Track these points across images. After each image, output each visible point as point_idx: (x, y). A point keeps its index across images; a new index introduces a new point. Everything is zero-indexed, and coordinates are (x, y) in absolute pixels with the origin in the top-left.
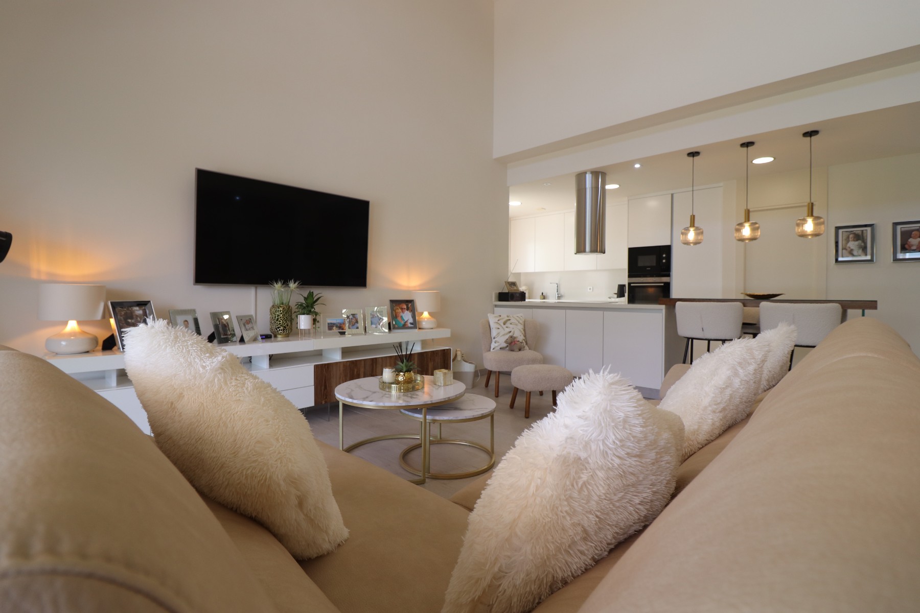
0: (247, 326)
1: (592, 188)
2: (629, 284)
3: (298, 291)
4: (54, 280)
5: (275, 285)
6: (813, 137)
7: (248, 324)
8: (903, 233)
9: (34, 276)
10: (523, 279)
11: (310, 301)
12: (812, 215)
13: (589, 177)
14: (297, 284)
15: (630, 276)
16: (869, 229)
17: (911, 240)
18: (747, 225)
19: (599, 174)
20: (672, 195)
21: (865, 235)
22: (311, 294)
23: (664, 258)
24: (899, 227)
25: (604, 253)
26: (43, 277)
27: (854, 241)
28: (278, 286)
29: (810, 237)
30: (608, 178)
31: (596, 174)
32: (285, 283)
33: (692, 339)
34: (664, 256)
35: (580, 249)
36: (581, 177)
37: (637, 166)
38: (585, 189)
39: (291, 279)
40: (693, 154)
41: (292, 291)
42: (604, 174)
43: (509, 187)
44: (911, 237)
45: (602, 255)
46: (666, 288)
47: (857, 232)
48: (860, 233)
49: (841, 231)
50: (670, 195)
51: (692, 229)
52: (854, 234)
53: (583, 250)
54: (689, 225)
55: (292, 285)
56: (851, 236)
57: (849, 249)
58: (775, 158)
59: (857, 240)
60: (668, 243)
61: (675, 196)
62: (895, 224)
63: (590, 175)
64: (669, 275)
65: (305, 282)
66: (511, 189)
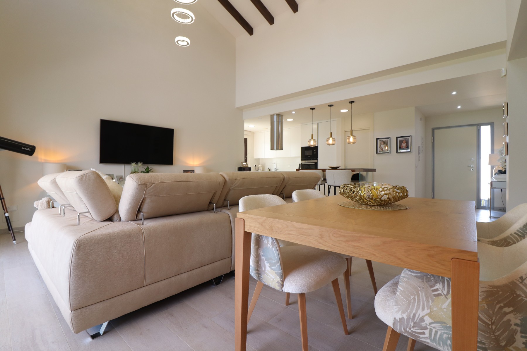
0: (120, 180)
1: (277, 121)
2: (302, 163)
3: (142, 166)
4: (47, 162)
5: (132, 164)
6: (352, 104)
7: (121, 179)
8: (400, 141)
9: (40, 161)
10: (260, 161)
11: (147, 170)
12: (352, 135)
13: (275, 117)
14: (141, 163)
15: (302, 160)
16: (388, 139)
17: (403, 144)
18: (331, 139)
19: (280, 116)
20: (318, 123)
21: (387, 142)
22: (148, 168)
23: (315, 152)
24: (398, 139)
25: (283, 150)
26: (43, 161)
27: (383, 144)
28: (134, 164)
29: (352, 144)
30: (284, 117)
31: (278, 115)
32: (137, 163)
33: (330, 186)
34: (315, 151)
35: (272, 148)
36: (272, 116)
37: (294, 112)
38: (274, 122)
39: (139, 162)
40: (313, 109)
41: (139, 166)
42: (282, 116)
43: (244, 120)
44: (402, 143)
45: (282, 151)
46: (316, 164)
47: (384, 141)
48: (385, 141)
49: (378, 140)
50: (317, 124)
51: (312, 140)
52: (383, 141)
53: (273, 148)
54: (311, 139)
55: (140, 164)
56: (382, 142)
57: (381, 148)
58: (348, 110)
59: (384, 144)
60: (317, 145)
61: (319, 124)
62: (397, 138)
63: (276, 116)
64: (317, 159)
65: (145, 162)
66: (245, 121)
